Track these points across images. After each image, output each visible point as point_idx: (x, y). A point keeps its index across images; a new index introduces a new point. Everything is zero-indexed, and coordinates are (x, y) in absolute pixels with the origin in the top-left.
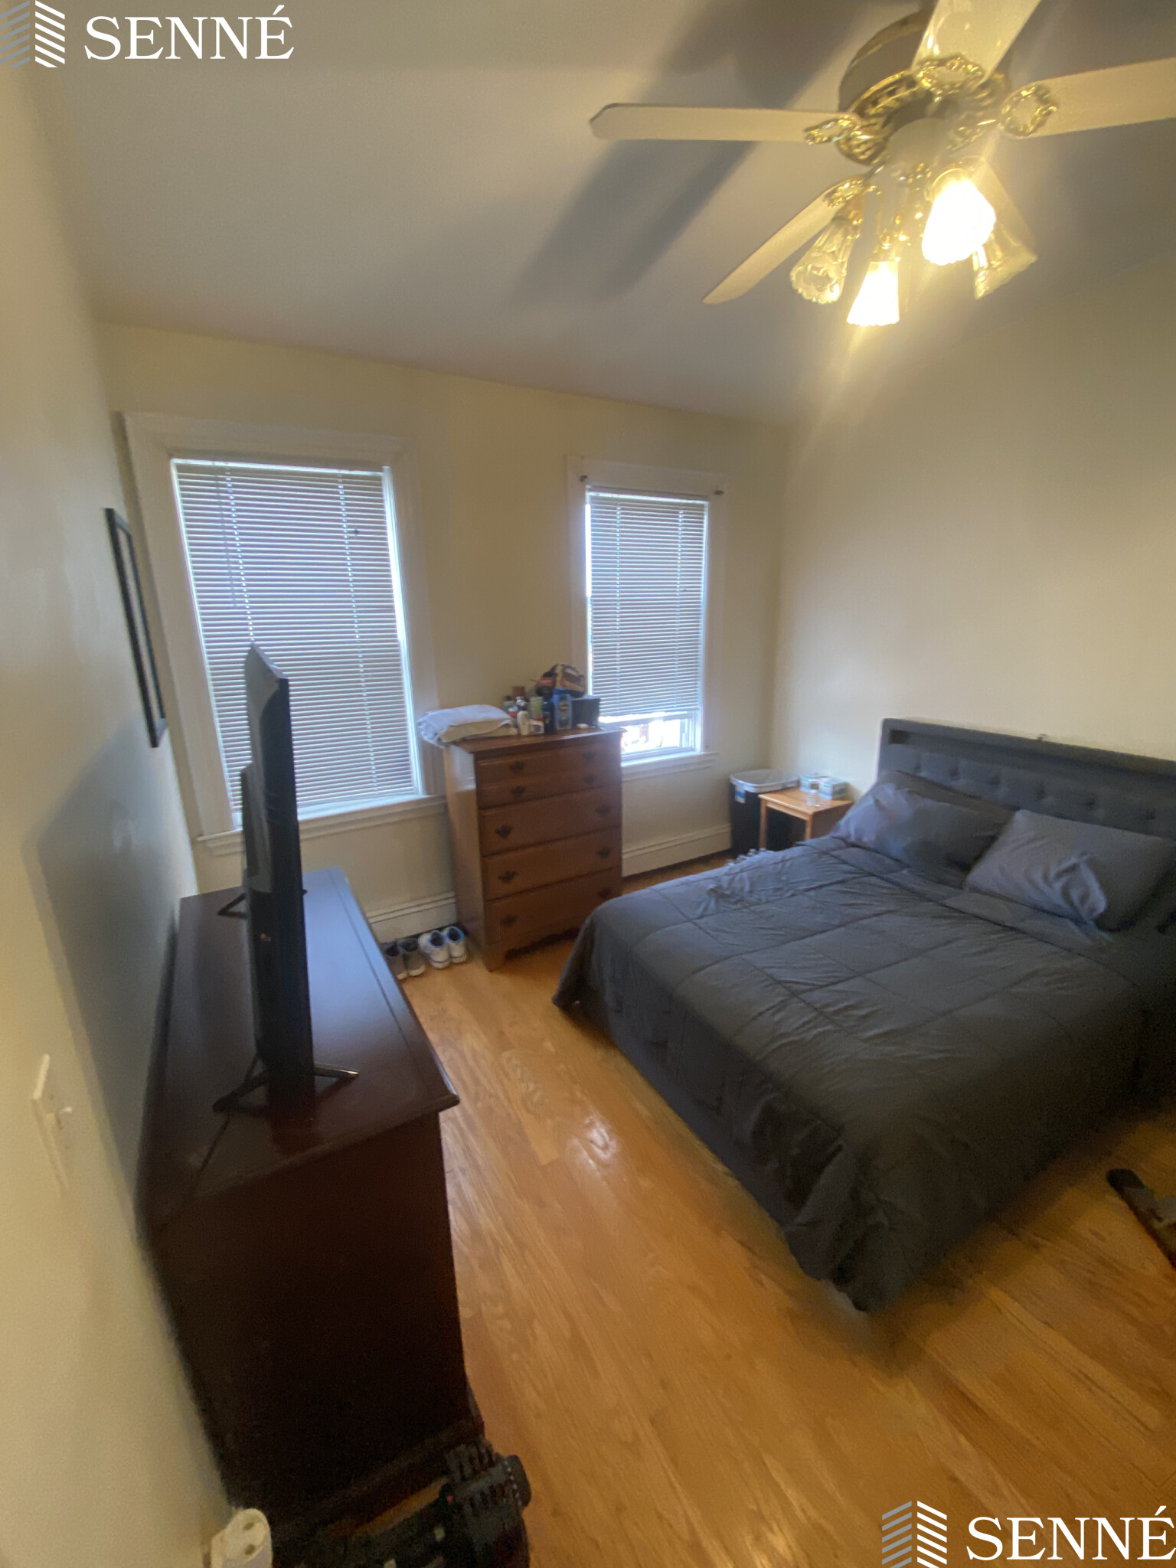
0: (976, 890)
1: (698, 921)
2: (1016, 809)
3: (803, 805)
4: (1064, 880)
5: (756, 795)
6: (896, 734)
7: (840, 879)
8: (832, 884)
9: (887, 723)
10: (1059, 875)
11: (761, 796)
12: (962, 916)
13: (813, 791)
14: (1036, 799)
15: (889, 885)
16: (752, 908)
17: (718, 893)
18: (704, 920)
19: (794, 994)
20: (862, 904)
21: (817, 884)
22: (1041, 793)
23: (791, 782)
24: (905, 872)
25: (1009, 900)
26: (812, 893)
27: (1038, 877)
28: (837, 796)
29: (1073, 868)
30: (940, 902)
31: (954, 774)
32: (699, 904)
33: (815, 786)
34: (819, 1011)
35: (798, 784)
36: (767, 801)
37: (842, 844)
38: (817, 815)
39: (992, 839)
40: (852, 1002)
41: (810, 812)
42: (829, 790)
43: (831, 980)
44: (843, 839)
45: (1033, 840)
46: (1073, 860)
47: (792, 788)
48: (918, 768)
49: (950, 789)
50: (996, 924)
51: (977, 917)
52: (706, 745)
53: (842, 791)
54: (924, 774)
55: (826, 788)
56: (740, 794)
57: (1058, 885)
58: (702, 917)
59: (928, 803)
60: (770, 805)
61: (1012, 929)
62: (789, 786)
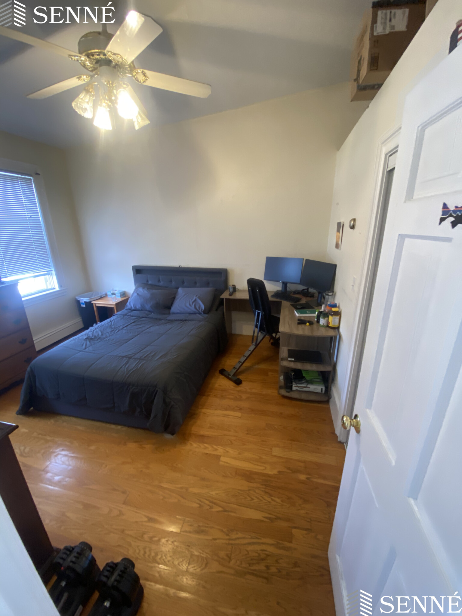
0: (174, 313)
1: (85, 350)
2: (178, 288)
3: (110, 302)
4: (194, 304)
5: (90, 302)
6: (138, 271)
7: (133, 321)
8: (131, 324)
9: (134, 267)
10: (192, 303)
11: (92, 302)
12: (171, 321)
13: (114, 296)
14: (182, 284)
15: (149, 319)
16: (105, 339)
17: (88, 339)
18: (87, 349)
19: (130, 358)
20: (142, 327)
21: (126, 325)
22: (183, 282)
23: (103, 295)
24: (153, 314)
25: (183, 313)
26: (125, 328)
27: (188, 305)
28: (122, 296)
29: (196, 300)
30: (165, 319)
31: (159, 281)
32: (83, 345)
33: (113, 294)
34: (140, 359)
35: (106, 295)
36: (95, 304)
37: (129, 311)
38: (117, 304)
39: (174, 298)
40: (149, 353)
41: (115, 303)
42: (119, 295)
43: (141, 350)
44: (130, 309)
45: (184, 295)
46: (195, 298)
47: (103, 297)
48: (147, 281)
49: (158, 286)
50: (181, 320)
51: (176, 320)
52: (60, 286)
53: (124, 294)
54: (150, 282)
55: (118, 294)
56: (83, 304)
57: (193, 306)
58: (85, 348)
59: (154, 291)
60: (97, 305)
61: (186, 320)
62: (103, 296)
